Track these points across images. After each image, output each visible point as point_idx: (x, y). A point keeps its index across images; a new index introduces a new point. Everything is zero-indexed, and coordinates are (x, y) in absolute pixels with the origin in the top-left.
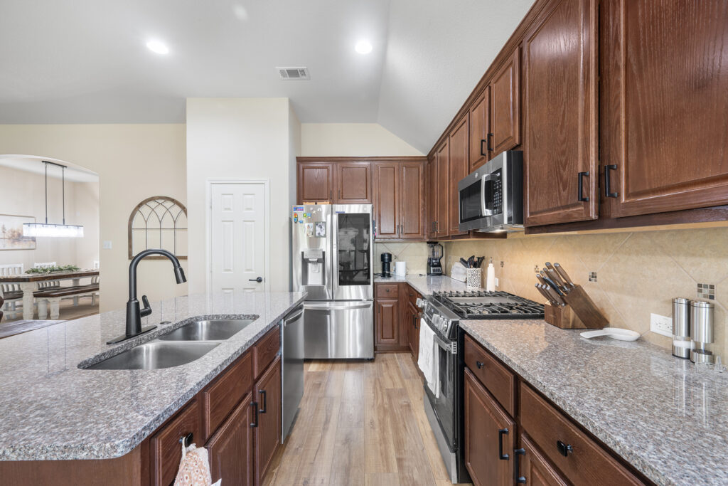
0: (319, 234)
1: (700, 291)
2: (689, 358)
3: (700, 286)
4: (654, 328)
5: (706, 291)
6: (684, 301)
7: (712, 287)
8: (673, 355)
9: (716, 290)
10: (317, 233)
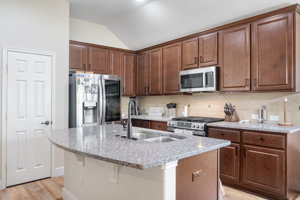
0: (94, 91)
1: (263, 107)
2: (262, 122)
3: (263, 106)
4: (252, 118)
5: (264, 107)
6: (261, 110)
7: (265, 106)
8: (259, 123)
9: (266, 107)
10: (93, 91)
